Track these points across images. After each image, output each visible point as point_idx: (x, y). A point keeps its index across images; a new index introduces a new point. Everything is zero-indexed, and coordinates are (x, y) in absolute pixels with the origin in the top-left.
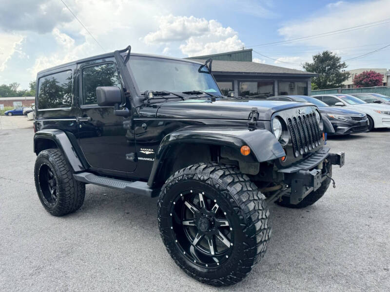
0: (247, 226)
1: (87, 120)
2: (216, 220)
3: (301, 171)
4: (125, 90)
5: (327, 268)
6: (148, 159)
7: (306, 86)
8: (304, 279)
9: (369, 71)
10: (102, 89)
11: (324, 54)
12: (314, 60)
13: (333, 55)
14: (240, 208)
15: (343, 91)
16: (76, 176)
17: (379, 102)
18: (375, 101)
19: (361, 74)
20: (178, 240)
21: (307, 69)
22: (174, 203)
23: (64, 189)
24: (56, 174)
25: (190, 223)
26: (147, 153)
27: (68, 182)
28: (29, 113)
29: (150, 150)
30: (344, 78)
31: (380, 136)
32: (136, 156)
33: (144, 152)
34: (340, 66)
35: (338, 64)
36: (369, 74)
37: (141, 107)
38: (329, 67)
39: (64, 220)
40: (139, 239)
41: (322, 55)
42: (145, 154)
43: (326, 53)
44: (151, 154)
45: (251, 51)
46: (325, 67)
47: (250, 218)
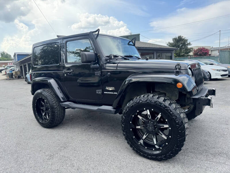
0: (180, 126)
1: (71, 72)
2: (158, 125)
3: (201, 98)
4: (96, 54)
5: (214, 150)
6: (111, 93)
7: (171, 55)
8: (204, 156)
9: (202, 47)
10: (84, 53)
11: (179, 37)
12: (173, 40)
13: (183, 38)
14: (177, 117)
15: (191, 58)
16: (62, 104)
17: (212, 64)
18: (210, 64)
19: (197, 49)
20: (135, 137)
21: (169, 46)
22: (133, 116)
23: (55, 112)
24: (49, 103)
25: (141, 127)
26: (110, 89)
27: (56, 108)
28: (2, 70)
29: (112, 87)
30: (190, 51)
31: (215, 83)
32: (103, 91)
33: (108, 89)
34: (187, 44)
35: (187, 43)
36: (202, 49)
37: (106, 64)
38: (182, 45)
39: (53, 130)
40: (103, 138)
41: (177, 38)
42: (109, 90)
43: (180, 36)
44: (113, 90)
45: (139, 35)
46: (180, 45)
47: (182, 122)
